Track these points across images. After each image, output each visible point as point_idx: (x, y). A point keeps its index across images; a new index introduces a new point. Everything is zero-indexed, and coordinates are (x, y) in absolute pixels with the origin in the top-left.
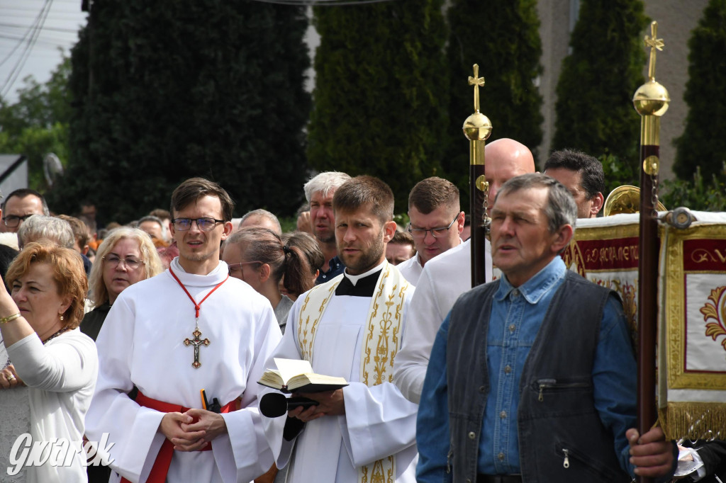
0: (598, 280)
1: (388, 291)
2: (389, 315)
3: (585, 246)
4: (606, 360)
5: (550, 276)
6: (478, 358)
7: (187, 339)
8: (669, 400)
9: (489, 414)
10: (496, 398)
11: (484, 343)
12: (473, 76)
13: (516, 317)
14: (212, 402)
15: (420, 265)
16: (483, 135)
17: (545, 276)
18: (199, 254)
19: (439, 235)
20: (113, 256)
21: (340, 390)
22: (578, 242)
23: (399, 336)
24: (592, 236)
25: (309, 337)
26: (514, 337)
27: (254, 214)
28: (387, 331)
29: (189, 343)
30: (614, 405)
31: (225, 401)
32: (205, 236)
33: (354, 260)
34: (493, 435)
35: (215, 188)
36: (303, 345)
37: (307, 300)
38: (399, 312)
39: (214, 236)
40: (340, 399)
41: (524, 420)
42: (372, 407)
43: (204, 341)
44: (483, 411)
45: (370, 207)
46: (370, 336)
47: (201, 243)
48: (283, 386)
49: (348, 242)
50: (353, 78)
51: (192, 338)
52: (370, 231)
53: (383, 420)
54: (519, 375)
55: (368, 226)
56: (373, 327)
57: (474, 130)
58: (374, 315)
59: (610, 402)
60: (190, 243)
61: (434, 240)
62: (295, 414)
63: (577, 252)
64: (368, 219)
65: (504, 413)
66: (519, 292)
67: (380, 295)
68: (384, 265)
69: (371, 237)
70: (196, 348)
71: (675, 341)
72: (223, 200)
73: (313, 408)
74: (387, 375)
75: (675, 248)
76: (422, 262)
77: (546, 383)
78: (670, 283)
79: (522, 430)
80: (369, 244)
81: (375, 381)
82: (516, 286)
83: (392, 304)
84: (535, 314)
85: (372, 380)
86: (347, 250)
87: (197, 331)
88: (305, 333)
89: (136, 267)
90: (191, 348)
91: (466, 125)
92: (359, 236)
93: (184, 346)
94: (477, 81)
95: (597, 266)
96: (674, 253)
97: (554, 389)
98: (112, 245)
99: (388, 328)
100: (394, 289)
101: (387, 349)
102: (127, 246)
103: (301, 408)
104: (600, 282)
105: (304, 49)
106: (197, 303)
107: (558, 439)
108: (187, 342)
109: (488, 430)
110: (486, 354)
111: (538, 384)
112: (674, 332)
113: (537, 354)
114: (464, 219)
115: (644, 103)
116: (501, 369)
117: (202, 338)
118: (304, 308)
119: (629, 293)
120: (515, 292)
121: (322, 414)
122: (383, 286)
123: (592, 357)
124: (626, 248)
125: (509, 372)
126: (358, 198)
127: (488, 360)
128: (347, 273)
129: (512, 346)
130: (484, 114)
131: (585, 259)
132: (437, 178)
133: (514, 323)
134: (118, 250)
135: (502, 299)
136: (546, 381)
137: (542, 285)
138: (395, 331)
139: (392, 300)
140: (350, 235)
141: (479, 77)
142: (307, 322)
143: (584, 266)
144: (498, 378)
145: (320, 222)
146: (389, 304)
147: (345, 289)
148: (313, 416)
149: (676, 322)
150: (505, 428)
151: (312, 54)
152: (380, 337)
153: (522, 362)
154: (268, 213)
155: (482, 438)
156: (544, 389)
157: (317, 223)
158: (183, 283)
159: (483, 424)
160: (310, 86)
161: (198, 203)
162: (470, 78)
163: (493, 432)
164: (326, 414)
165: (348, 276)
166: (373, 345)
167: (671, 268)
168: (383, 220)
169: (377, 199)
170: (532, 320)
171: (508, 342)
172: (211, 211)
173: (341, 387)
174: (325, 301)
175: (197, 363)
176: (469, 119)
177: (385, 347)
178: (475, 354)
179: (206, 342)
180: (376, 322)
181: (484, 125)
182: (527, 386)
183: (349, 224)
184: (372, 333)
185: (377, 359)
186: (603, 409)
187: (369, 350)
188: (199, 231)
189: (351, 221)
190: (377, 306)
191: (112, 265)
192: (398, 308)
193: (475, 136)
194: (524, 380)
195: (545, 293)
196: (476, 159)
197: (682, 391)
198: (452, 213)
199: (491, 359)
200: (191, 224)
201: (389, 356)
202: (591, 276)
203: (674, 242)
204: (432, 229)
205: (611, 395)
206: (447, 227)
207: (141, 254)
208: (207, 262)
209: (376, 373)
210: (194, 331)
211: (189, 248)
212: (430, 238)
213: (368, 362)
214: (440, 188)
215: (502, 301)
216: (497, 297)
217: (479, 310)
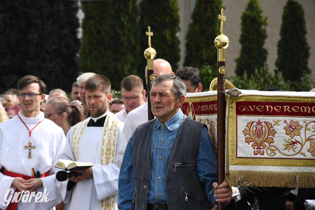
0: (200, 119)
1: (110, 124)
2: (111, 135)
3: (195, 104)
4: (203, 154)
5: (177, 118)
6: (148, 154)
7: (25, 146)
8: (230, 170)
9: (153, 178)
10: (156, 171)
11: (150, 147)
12: (148, 32)
13: (164, 136)
14: (37, 173)
15: (126, 113)
16: (153, 56)
17: (176, 118)
18: (30, 109)
19: (134, 100)
21: (90, 168)
22: (192, 103)
23: (115, 143)
24: (198, 100)
25: (76, 145)
26: (163, 144)
27: (56, 91)
28: (110, 141)
29: (27, 148)
30: (206, 174)
31: (42, 172)
32: (32, 101)
33: (95, 112)
34: (155, 187)
35: (36, 80)
36: (74, 149)
37: (75, 129)
38: (115, 133)
39: (36, 101)
40: (91, 172)
41: (168, 181)
42: (105, 174)
43: (33, 147)
44: (150, 177)
45: (100, 88)
46: (103, 144)
47: (30, 104)
48: (66, 168)
49: (92, 104)
50: (99, 32)
51: (28, 146)
52: (101, 99)
53: (110, 180)
54: (166, 161)
55: (101, 97)
56: (104, 140)
57: (149, 55)
58: (105, 135)
59: (204, 172)
60: (26, 104)
61: (132, 103)
62: (72, 179)
63: (192, 107)
64: (100, 94)
65: (159, 178)
66: (164, 125)
67: (107, 126)
68: (108, 113)
69: (102, 101)
70: (30, 150)
71: (232, 145)
72: (40, 85)
73: (79, 177)
74: (111, 160)
75: (233, 105)
76: (127, 112)
77: (177, 165)
78: (230, 120)
79: (168, 185)
80: (101, 104)
81: (106, 163)
82: (163, 123)
83: (112, 129)
84: (172, 134)
85: (104, 163)
86: (92, 107)
87: (30, 143)
88: (75, 144)
90: (27, 150)
91: (145, 53)
92: (96, 101)
93: (24, 150)
94: (150, 34)
95: (200, 113)
96: (232, 107)
97: (181, 167)
99: (111, 140)
100: (113, 123)
101: (110, 149)
103: (74, 177)
104: (201, 120)
105: (77, 19)
106: (30, 130)
107: (183, 189)
108: (26, 147)
109: (152, 185)
110: (151, 152)
111: (174, 165)
112: (232, 141)
113: (173, 152)
114: (145, 93)
115: (218, 44)
116: (158, 159)
117: (32, 146)
118: (74, 133)
119: (212, 124)
120: (163, 125)
121: (83, 179)
122: (108, 122)
123: (196, 153)
124: (212, 105)
125: (161, 160)
126: (95, 85)
128: (92, 117)
129: (162, 149)
130: (153, 48)
131: (195, 110)
132: (133, 76)
133: (163, 139)
136: (177, 164)
137: (174, 122)
138: (114, 141)
139: (112, 128)
140: (93, 101)
141: (151, 32)
142: (75, 139)
143: (194, 113)
144: (157, 163)
145: (84, 95)
146: (111, 130)
147: (91, 124)
148: (80, 180)
149: (232, 137)
150: (160, 184)
151: (81, 22)
152: (108, 144)
153: (167, 155)
154: (61, 91)
155: (150, 188)
156: (177, 167)
157: (82, 95)
158: (24, 121)
159: (150, 182)
160: (80, 35)
161: (28, 86)
162: (147, 32)
163: (155, 186)
164: (85, 178)
165: (92, 118)
166: (104, 148)
167: (231, 114)
168: (106, 93)
169: (104, 85)
170: (171, 137)
171: (161, 147)
172: (34, 90)
173: (91, 167)
174: (83, 129)
175: (30, 156)
176: (147, 50)
177: (110, 148)
178: (146, 152)
179: (34, 147)
180: (105, 137)
181: (153, 53)
182: (169, 166)
183: (92, 96)
184: (104, 142)
185: (106, 153)
186: (201, 175)
187: (103, 150)
188: (29, 99)
189: (93, 95)
190: (106, 131)
192: (115, 131)
193: (149, 57)
194: (168, 163)
195: (177, 126)
196: (150, 67)
197: (235, 166)
198: (140, 91)
199: (153, 154)
200: (25, 96)
201: (112, 152)
202: (197, 117)
203: (232, 103)
204: (131, 98)
205: (204, 169)
206: (138, 97)
208: (34, 112)
209: (106, 160)
210: (28, 142)
211: (25, 106)
212: (131, 102)
213: (103, 155)
214: (135, 80)
215: (157, 129)
216: (155, 127)
217: (147, 133)
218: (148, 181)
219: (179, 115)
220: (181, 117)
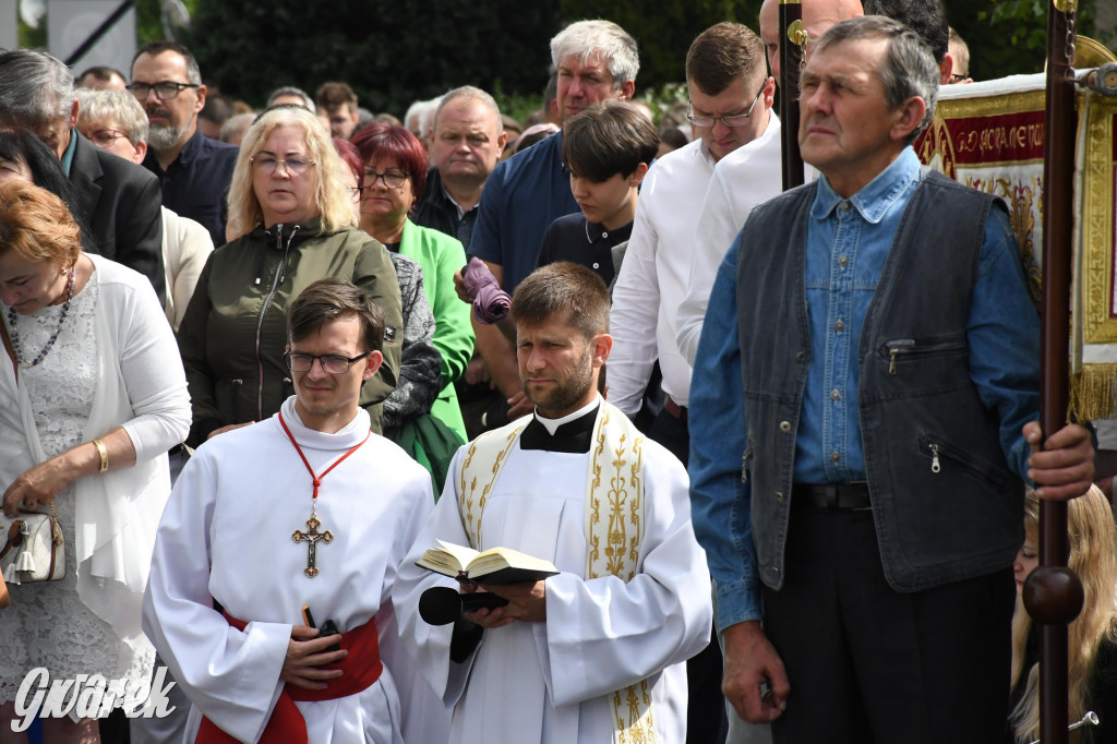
0: (975, 180)
3: (957, 127)
4: (991, 305)
5: (898, 178)
6: (793, 307)
7: (298, 532)
8: (1085, 360)
9: (813, 393)
10: (823, 369)
11: (801, 284)
13: (848, 244)
17: (892, 179)
20: (266, 156)
22: (946, 121)
23: (639, 513)
24: (970, 111)
25: (476, 511)
26: (846, 274)
27: (461, 94)
28: (621, 507)
29: (301, 537)
30: (1001, 376)
32: (334, 381)
33: (544, 394)
34: (821, 426)
36: (467, 522)
37: (472, 450)
38: (636, 475)
41: (867, 404)
43: (324, 535)
44: (803, 390)
45: (564, 316)
46: (596, 517)
54: (858, 335)
56: (597, 502)
58: (597, 484)
59: (994, 370)
62: (478, 617)
63: (944, 137)
64: (563, 335)
65: (836, 392)
66: (850, 204)
67: (601, 451)
70: (311, 545)
71: (1097, 270)
73: (498, 610)
75: (1101, 126)
77: (899, 347)
78: (1092, 181)
79: (866, 419)
82: (845, 195)
83: (623, 463)
84: (878, 238)
87: (314, 520)
88: (470, 504)
89: (302, 170)
92: (551, 361)
95: (974, 157)
96: (1098, 135)
97: (913, 354)
98: (262, 139)
99: (623, 502)
100: (622, 440)
101: (623, 535)
102: (286, 139)
104: (978, 183)
106: (317, 475)
107: (921, 431)
108: (298, 536)
109: (812, 418)
110: (806, 303)
111: (888, 349)
112: (1095, 256)
113: (884, 301)
114: (773, 88)
116: (828, 326)
118: (467, 464)
119: (1022, 198)
120: (844, 205)
121: (511, 620)
122: (603, 437)
123: (967, 302)
124: (1023, 128)
125: (842, 329)
127: (809, 311)
128: (539, 413)
129: (844, 290)
131: (956, 146)
132: (730, 24)
133: (846, 253)
134: (273, 146)
135: (824, 217)
136: (899, 342)
137: (887, 193)
138: (634, 506)
139: (622, 458)
140: (536, 361)
142: (473, 487)
143: (953, 157)
144: (824, 340)
145: (573, 102)
146: (618, 464)
148: (500, 622)
149: (1097, 241)
150: (839, 415)
152: (612, 518)
153: (861, 314)
154: (480, 92)
155: (803, 428)
156: (897, 355)
158: (298, 441)
159: (803, 408)
163: (821, 421)
164: (516, 619)
165: (540, 419)
166: (602, 532)
167: (1095, 158)
170: (873, 248)
171: (838, 283)
174: (501, 455)
175: (311, 568)
177: (620, 531)
178: (787, 303)
179: (326, 538)
180: (600, 494)
182: (870, 352)
183: (534, 343)
184: (597, 513)
185: (609, 552)
186: (984, 382)
187: (596, 539)
189: (537, 340)
190: (598, 468)
191: (266, 170)
192: (634, 468)
194: (865, 341)
195: (894, 205)
198: (755, 81)
199: (814, 310)
201: (628, 545)
202: (964, 174)
203: (1099, 117)
204: (723, 116)
205: (997, 360)
206: (747, 109)
207: (308, 148)
208: (337, 415)
209: (610, 572)
213: (596, 558)
215: (825, 220)
216: (816, 213)
217: (786, 234)
218: (797, 405)
219: (905, 165)
220: (909, 174)
